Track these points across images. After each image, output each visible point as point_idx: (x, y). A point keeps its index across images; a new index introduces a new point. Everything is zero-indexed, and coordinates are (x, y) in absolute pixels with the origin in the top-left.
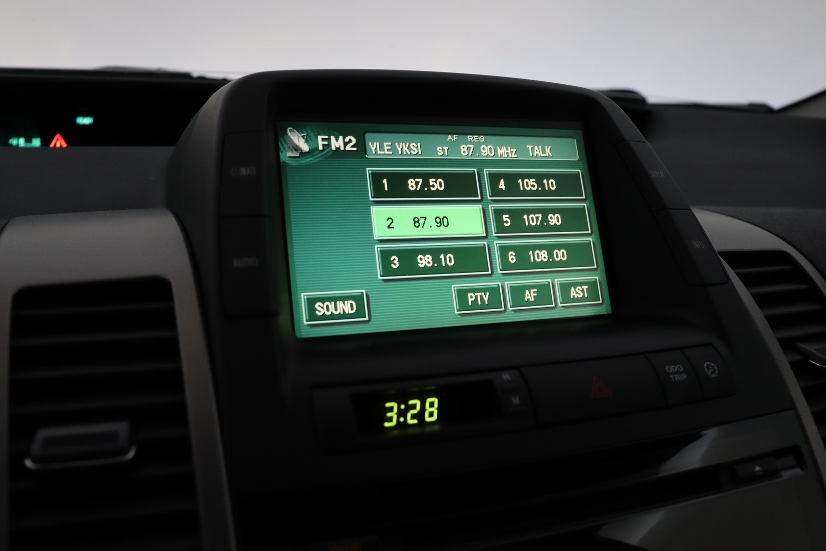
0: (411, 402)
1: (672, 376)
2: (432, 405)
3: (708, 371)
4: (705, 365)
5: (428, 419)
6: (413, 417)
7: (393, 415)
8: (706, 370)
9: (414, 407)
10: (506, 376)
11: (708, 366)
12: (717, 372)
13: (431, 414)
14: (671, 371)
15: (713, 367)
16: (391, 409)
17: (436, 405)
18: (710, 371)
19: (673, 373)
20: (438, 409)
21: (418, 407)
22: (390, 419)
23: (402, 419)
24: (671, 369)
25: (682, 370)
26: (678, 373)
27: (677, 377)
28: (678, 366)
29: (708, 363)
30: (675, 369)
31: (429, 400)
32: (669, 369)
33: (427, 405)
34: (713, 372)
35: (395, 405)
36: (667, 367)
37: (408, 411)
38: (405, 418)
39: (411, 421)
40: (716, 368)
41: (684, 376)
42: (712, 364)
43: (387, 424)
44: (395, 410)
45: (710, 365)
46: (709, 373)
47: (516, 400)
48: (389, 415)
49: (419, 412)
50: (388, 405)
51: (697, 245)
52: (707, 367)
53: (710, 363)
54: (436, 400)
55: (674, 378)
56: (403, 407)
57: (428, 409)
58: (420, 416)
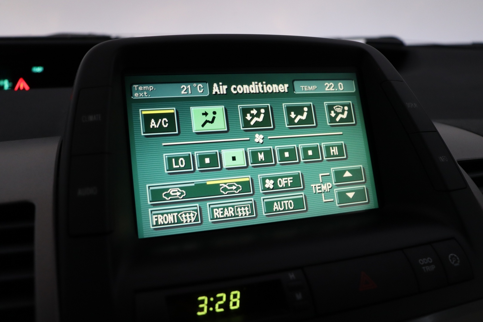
0: (219, 295)
1: (424, 268)
2: (235, 296)
3: (452, 261)
4: (450, 257)
5: (232, 307)
6: (220, 306)
7: (204, 306)
8: (450, 260)
9: (221, 299)
10: (292, 276)
11: (452, 257)
12: (459, 262)
13: (235, 304)
14: (423, 264)
15: (456, 257)
16: (202, 302)
17: (238, 296)
18: (454, 261)
19: (425, 265)
20: (240, 299)
21: (224, 299)
22: (202, 310)
23: (211, 309)
24: (422, 261)
25: (431, 262)
26: (429, 264)
27: (428, 268)
28: (428, 258)
29: (452, 254)
30: (426, 261)
31: (233, 293)
32: (421, 262)
33: (232, 297)
34: (456, 262)
35: (205, 298)
36: (420, 260)
37: (216, 302)
38: (214, 308)
39: (218, 310)
40: (458, 258)
41: (433, 267)
42: (455, 255)
43: (199, 314)
44: (206, 302)
45: (453, 256)
46: (453, 263)
47: (299, 296)
48: (201, 306)
49: (225, 303)
50: (200, 298)
51: (442, 159)
52: (451, 259)
53: (454, 254)
54: (238, 293)
55: (425, 269)
56: (212, 299)
57: (232, 300)
58: (226, 305)
